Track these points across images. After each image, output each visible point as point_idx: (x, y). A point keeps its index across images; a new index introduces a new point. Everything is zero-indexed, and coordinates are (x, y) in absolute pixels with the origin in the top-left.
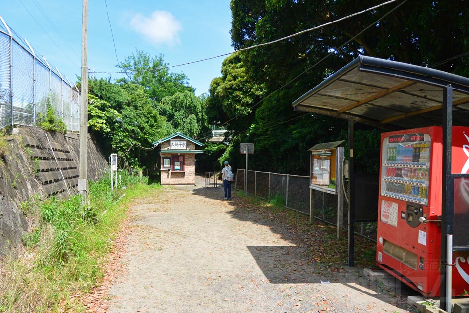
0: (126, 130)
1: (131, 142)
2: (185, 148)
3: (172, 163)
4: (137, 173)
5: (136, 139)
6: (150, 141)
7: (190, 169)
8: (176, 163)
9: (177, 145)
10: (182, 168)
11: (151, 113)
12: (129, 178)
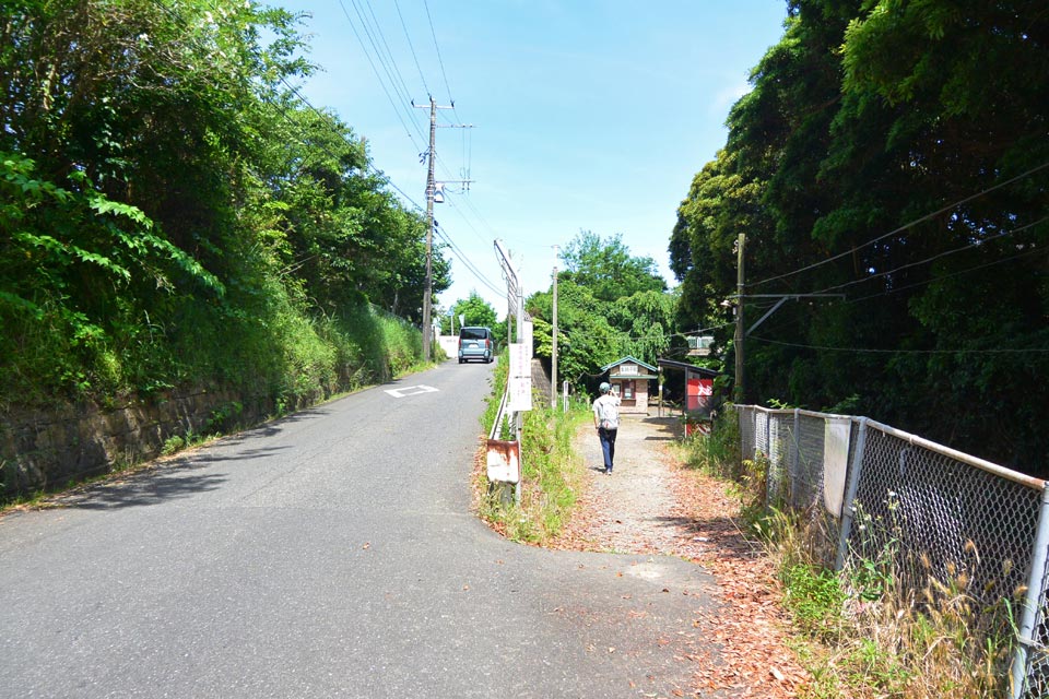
0: (573, 354)
1: (578, 366)
2: (636, 373)
3: (622, 390)
4: (584, 400)
5: (583, 363)
6: (598, 365)
7: (642, 397)
8: (627, 390)
9: (627, 370)
10: (633, 396)
11: (600, 333)
12: (577, 404)
